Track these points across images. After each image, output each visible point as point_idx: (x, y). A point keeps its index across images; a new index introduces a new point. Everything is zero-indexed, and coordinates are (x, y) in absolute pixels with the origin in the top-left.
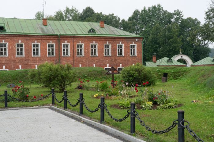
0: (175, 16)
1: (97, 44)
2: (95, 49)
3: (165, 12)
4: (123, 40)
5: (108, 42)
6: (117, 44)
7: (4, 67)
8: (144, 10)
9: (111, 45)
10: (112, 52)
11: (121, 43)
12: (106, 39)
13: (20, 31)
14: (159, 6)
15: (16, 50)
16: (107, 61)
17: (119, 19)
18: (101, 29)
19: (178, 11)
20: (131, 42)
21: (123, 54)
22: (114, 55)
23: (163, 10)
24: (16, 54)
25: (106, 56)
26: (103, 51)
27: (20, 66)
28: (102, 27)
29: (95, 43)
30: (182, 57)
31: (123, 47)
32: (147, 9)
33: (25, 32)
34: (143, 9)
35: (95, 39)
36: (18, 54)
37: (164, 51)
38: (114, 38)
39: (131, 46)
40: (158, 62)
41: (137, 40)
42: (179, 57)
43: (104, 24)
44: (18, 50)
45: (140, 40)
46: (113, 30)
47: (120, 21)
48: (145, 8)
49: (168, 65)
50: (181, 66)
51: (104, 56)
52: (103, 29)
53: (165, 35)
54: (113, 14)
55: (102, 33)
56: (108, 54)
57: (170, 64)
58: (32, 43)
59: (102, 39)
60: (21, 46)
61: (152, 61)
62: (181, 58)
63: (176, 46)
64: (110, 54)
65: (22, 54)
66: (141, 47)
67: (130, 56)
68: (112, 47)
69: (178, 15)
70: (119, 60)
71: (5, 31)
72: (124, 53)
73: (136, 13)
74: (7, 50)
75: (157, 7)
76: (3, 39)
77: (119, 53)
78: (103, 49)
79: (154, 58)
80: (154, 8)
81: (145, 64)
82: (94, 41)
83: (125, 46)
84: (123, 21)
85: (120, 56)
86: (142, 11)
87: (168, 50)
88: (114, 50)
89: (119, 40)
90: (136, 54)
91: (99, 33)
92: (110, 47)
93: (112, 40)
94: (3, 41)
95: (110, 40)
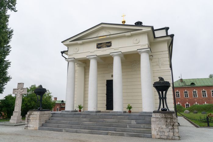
7: (196, 103)
13: (203, 84)
15: (202, 94)
24: (202, 96)
27: (205, 102)
33: (206, 85)
36: (203, 96)
44: (203, 94)
58: (211, 90)
60: (205, 92)
65: (205, 96)
71: (195, 85)
74: (197, 94)
76: (195, 89)
94: (195, 90)
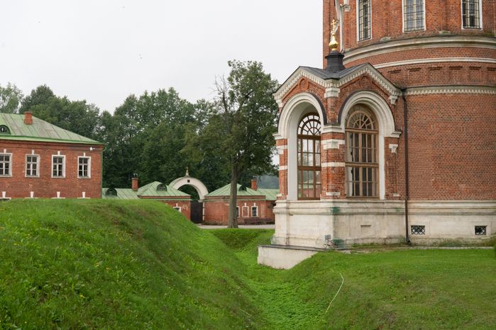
0: (198, 111)
1: (12, 154)
2: (6, 164)
3: (183, 102)
4: (65, 148)
5: (33, 151)
6: (53, 156)
8: (145, 97)
9: (41, 157)
10: (40, 170)
11: (61, 154)
12: (30, 146)
14: (172, 90)
16: (31, 186)
17: (98, 110)
18: (26, 126)
19: (204, 101)
20: (78, 152)
21: (64, 175)
22: (46, 175)
23: (179, 99)
25: (29, 176)
26: (23, 168)
28: (28, 122)
29: (7, 152)
30: (189, 181)
31: (64, 161)
32: (149, 95)
34: (143, 94)
35: (6, 145)
37: (170, 171)
38: (47, 144)
39: (80, 159)
40: (141, 190)
41: (91, 149)
42: (183, 182)
43: (33, 118)
45: (98, 149)
46: (49, 129)
47: (99, 115)
48: (146, 93)
49: (157, 195)
50: (181, 197)
51: (24, 177)
52: (30, 126)
53: (171, 142)
54: (85, 102)
55: (24, 134)
56: (34, 172)
57: (162, 194)
59: (23, 146)
61: (131, 188)
62: (187, 183)
63: (189, 163)
64: (38, 174)
66: (100, 161)
67: (78, 177)
68: (41, 160)
69: (203, 109)
70: (55, 186)
72: (66, 172)
73: (130, 101)
75: (168, 92)
77: (56, 171)
78: (23, 163)
79: (134, 183)
80: (162, 93)
81: (115, 193)
82: (5, 148)
83: (67, 160)
84: (106, 114)
85: (57, 177)
86: (142, 98)
87: (175, 170)
88: (45, 166)
89: (57, 148)
90: (89, 175)
91: (19, 134)
92: (39, 159)
93: (42, 147)
95: (39, 147)
